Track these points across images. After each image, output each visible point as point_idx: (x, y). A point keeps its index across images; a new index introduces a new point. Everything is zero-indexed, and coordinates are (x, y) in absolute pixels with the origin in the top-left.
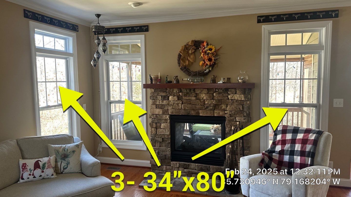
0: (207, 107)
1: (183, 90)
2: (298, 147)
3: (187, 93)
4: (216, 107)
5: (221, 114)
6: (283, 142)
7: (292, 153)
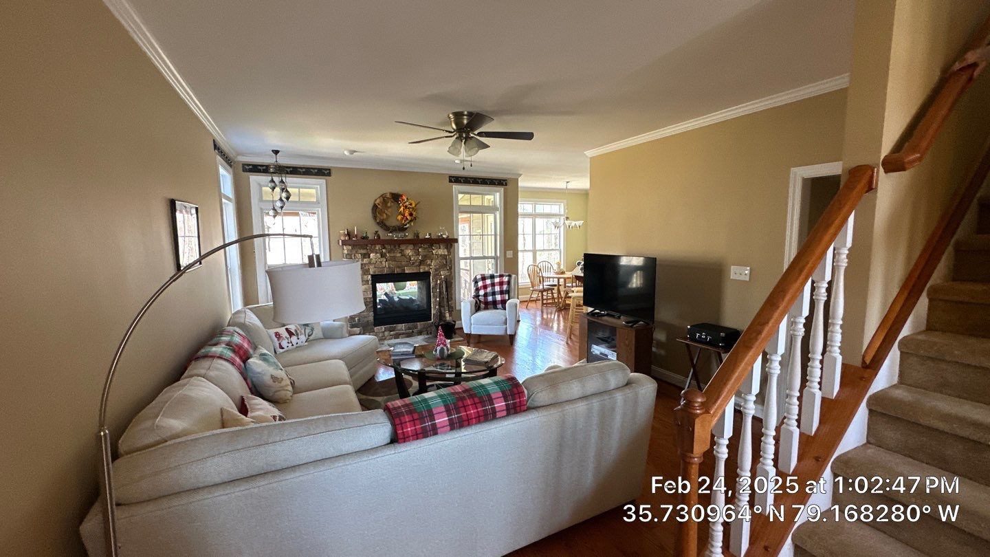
0: (413, 263)
1: (386, 246)
2: (497, 288)
3: (392, 250)
4: (422, 263)
5: (427, 269)
6: (485, 287)
7: (494, 294)
